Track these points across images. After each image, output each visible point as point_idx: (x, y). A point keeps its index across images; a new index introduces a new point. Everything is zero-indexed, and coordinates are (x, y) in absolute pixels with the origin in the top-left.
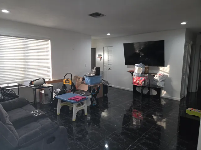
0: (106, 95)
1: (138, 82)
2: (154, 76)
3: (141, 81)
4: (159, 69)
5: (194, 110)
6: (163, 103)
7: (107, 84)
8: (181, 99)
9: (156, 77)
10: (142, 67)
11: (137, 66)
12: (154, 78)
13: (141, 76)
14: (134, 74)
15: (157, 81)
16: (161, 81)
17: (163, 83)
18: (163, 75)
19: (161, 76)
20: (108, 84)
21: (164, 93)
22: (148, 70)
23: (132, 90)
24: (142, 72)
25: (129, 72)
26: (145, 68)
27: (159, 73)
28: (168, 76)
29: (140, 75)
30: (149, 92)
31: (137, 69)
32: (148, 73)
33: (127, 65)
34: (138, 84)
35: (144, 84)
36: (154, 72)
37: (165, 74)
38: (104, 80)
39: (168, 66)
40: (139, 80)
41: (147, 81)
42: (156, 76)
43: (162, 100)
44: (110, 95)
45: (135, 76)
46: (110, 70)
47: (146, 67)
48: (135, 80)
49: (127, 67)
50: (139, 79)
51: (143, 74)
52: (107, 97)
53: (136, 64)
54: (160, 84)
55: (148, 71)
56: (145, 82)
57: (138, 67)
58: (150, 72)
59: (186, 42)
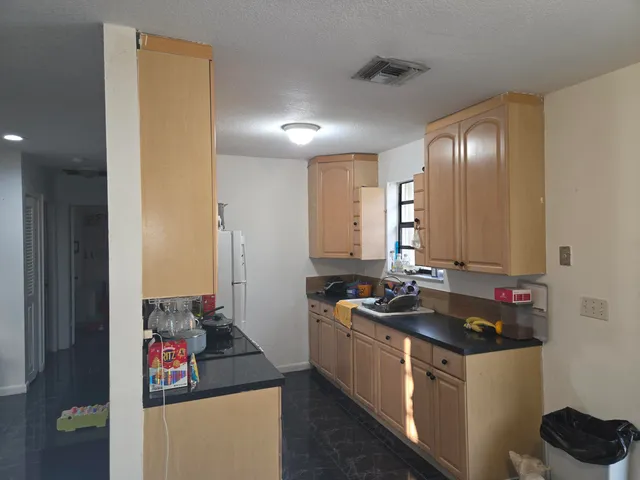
59: (26, 196)
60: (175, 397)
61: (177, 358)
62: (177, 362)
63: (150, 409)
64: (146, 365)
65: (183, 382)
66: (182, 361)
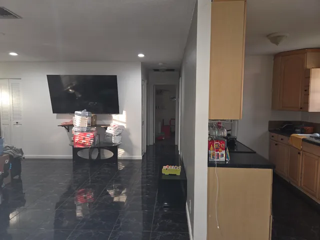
0: (17, 177)
1: (83, 141)
2: (106, 129)
3: (88, 139)
4: (112, 117)
5: (170, 167)
6: (121, 167)
7: (20, 155)
8: (143, 157)
9: (110, 130)
10: (87, 116)
11: (79, 115)
12: (107, 131)
13: (87, 131)
14: (74, 129)
15: (110, 136)
16: (117, 136)
17: (120, 137)
18: (119, 126)
19: (116, 128)
20: (23, 154)
21: (121, 153)
22: (96, 120)
23: (71, 156)
24: (88, 124)
25: (62, 126)
26: (92, 117)
27: (112, 124)
28: (125, 127)
29: (86, 129)
30: (99, 155)
31: (79, 120)
32: (95, 126)
33: (56, 114)
34: (83, 145)
35: (94, 142)
36: (106, 122)
37: (121, 124)
38: (11, 148)
39: (124, 112)
40: (84, 139)
41: (97, 138)
42: (108, 128)
43: (120, 163)
44: (26, 174)
45: (75, 132)
46: (18, 126)
47: (93, 115)
48: (77, 140)
49: (57, 118)
50: (84, 137)
51: (90, 128)
52: (20, 180)
53: (76, 112)
54: (115, 140)
55: (96, 122)
56: (94, 140)
57: (80, 117)
58: (98, 123)
59: (142, 80)
60: (221, 165)
61: (221, 148)
62: (220, 150)
63: (211, 168)
64: (209, 149)
65: (223, 159)
66: (223, 149)
